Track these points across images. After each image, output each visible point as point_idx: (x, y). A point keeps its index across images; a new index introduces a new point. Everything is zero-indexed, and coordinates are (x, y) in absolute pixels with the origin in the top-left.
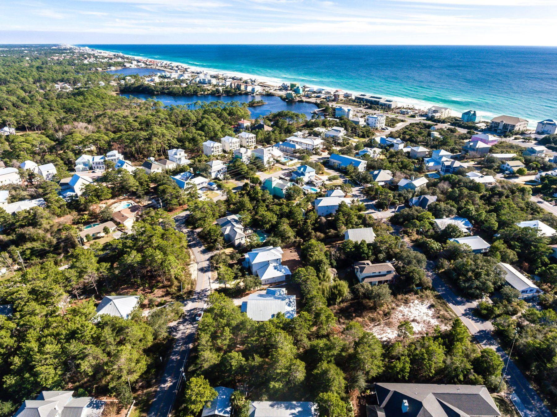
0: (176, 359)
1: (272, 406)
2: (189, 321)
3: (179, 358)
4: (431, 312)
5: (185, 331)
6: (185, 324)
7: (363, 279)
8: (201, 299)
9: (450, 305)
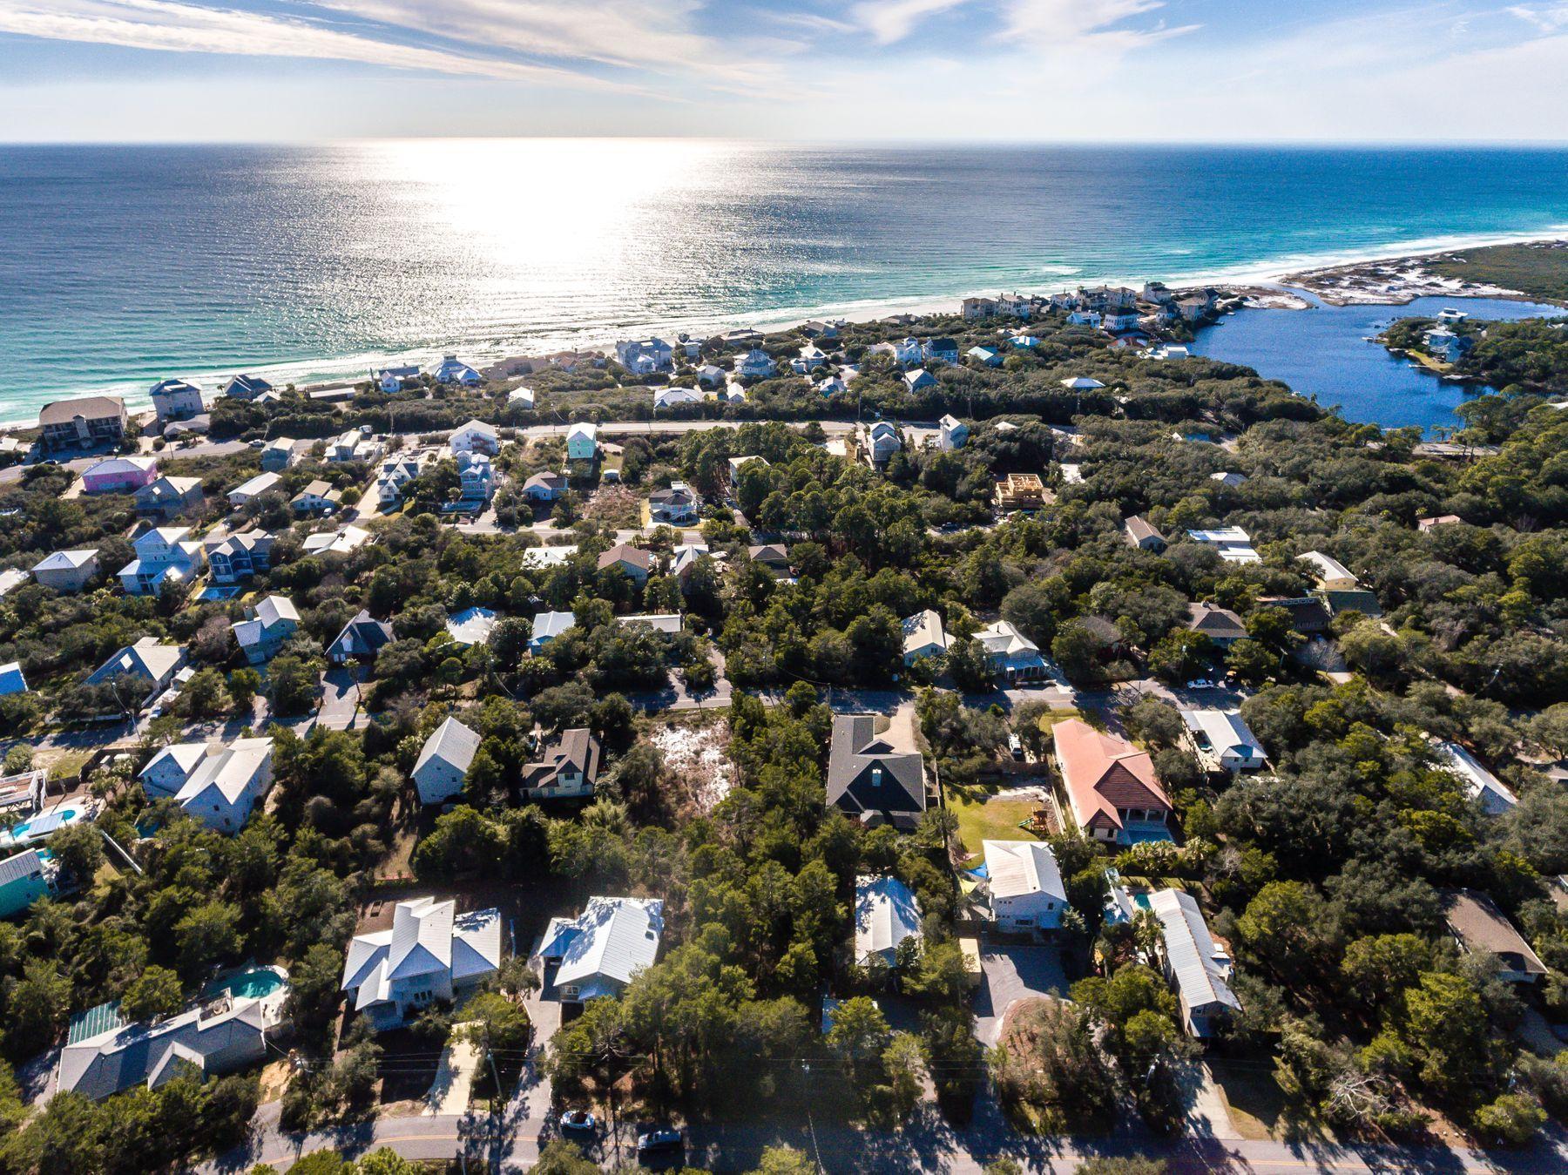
0: (715, 1151)
1: (865, 931)
2: (590, 1147)
3: (714, 1145)
4: (684, 731)
5: (623, 1151)
6: (599, 1156)
7: (586, 781)
8: (504, 1130)
9: (673, 707)
